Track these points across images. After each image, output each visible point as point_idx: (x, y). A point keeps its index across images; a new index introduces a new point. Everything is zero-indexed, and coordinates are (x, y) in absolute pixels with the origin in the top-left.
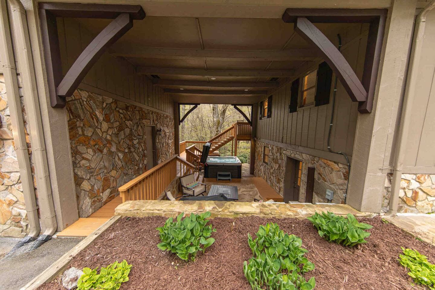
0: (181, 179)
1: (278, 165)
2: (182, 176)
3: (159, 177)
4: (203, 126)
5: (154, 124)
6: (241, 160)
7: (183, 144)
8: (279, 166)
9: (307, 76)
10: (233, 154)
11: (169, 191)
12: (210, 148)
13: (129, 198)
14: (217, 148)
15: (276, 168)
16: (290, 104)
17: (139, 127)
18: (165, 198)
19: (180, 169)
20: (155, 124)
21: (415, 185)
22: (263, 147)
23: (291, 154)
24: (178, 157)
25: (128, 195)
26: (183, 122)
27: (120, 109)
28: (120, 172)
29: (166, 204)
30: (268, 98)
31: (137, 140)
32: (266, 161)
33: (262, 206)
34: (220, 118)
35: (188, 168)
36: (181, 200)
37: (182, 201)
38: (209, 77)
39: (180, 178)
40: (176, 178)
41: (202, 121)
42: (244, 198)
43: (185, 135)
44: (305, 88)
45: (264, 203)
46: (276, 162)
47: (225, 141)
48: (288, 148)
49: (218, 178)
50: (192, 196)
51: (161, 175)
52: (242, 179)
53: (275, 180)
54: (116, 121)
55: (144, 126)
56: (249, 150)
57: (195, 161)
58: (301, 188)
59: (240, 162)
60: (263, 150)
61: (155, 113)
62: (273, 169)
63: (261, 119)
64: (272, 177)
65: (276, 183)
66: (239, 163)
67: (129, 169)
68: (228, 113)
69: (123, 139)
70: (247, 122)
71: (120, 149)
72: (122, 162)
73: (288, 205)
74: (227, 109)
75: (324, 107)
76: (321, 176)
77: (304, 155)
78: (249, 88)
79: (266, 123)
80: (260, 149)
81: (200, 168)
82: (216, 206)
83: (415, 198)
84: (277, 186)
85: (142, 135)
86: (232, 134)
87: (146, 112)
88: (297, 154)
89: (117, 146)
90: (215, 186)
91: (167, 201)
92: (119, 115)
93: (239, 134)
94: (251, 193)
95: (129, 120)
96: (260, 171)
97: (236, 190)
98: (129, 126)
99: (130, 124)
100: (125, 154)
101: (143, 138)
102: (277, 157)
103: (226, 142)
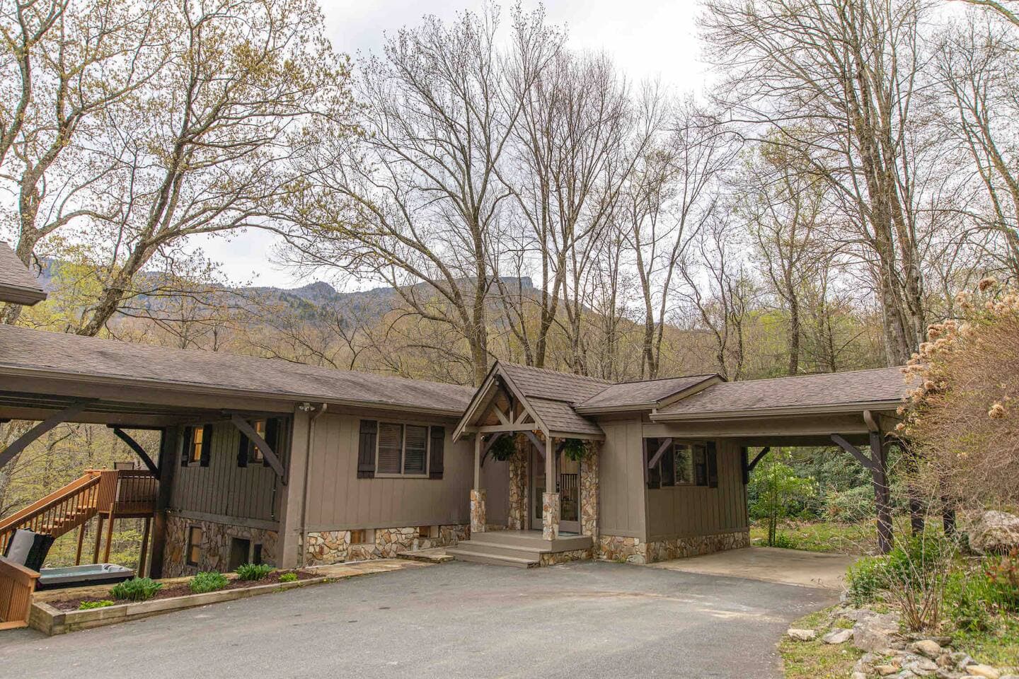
8: (219, 559)
15: (215, 565)
21: (320, 541)
22: (187, 529)
23: (239, 532)
30: (203, 426)
48: (235, 524)
60: (187, 536)
62: (209, 568)
63: (184, 465)
70: (147, 469)
77: (252, 531)
79: (196, 477)
80: (179, 535)
83: (321, 552)
86: (89, 500)
88: (246, 530)
93: (120, 502)
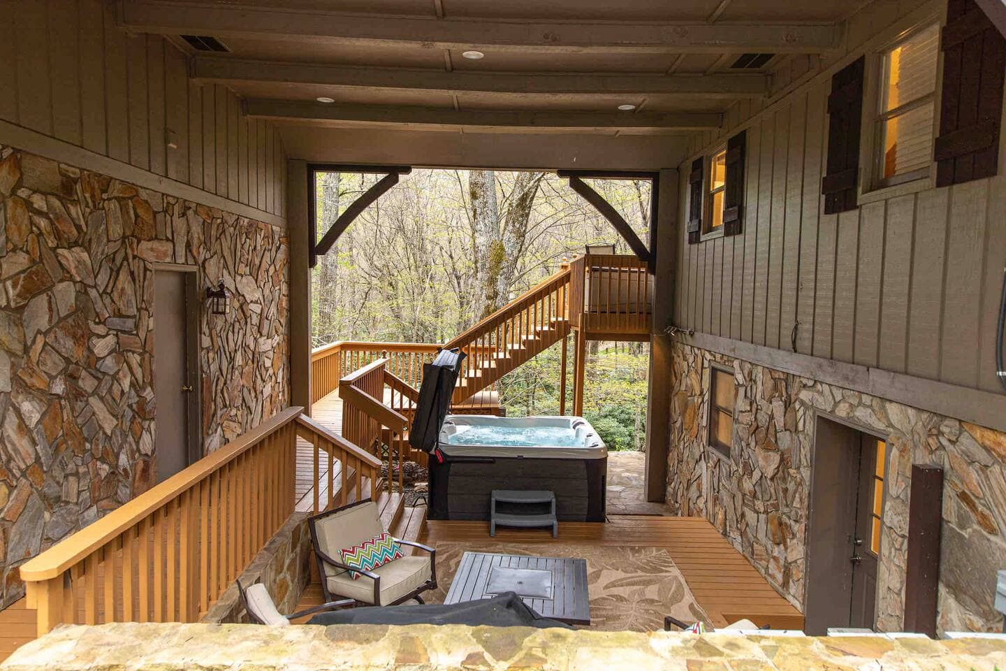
0: (318, 523)
1: (776, 458)
2: (321, 508)
3: (209, 515)
4: (427, 274)
5: (191, 261)
6: (604, 435)
7: (324, 360)
8: (782, 460)
9: (899, 50)
10: (569, 405)
11: (258, 581)
12: (454, 375)
13: (70, 615)
14: (489, 378)
15: (770, 472)
16: (824, 175)
17: (123, 277)
18: (241, 613)
19: (311, 476)
20: (196, 263)
22: (707, 373)
23: (836, 404)
24: (303, 417)
25: (66, 596)
26: (330, 252)
27: (35, 192)
28: (27, 490)
29: (246, 639)
30: (725, 145)
31: (111, 340)
32: (723, 437)
33: (697, 647)
34: (507, 234)
35: (351, 470)
36: (315, 621)
37: (323, 628)
38: (450, 45)
39: (312, 520)
40: (294, 521)
41: (422, 249)
42: (618, 617)
43: (337, 314)
44: (892, 104)
45: (708, 636)
46: (769, 445)
47: (527, 342)
48: (821, 378)
49: (493, 521)
50: (367, 604)
51: (223, 508)
52: (606, 525)
53: (762, 526)
54: (14, 250)
55: (146, 269)
56: (643, 387)
57: (386, 436)
58: (882, 568)
59: (601, 445)
60: (706, 384)
61: (196, 212)
62: (757, 474)
63: (695, 239)
64: (751, 516)
65: (769, 544)
66: (593, 449)
67: (66, 477)
68: (541, 210)
69: (45, 334)
70: (630, 252)
71: (26, 378)
72: (34, 443)
73: (816, 644)
74: (539, 193)
75: (977, 188)
76: (973, 507)
77: (893, 410)
78: (639, 98)
79: (718, 261)
80: (692, 382)
81: (410, 474)
82: (479, 648)
84: (775, 559)
85: (133, 311)
86: (558, 308)
87: (157, 205)
88: (860, 403)
89: (13, 365)
90: (480, 556)
91: (251, 628)
92: (32, 223)
93: (592, 312)
94: (652, 592)
95: (76, 244)
96: (694, 487)
97: (580, 576)
98: (73, 272)
99: (80, 262)
100: (50, 401)
101: (137, 327)
102: (772, 417)
103: (533, 349)
